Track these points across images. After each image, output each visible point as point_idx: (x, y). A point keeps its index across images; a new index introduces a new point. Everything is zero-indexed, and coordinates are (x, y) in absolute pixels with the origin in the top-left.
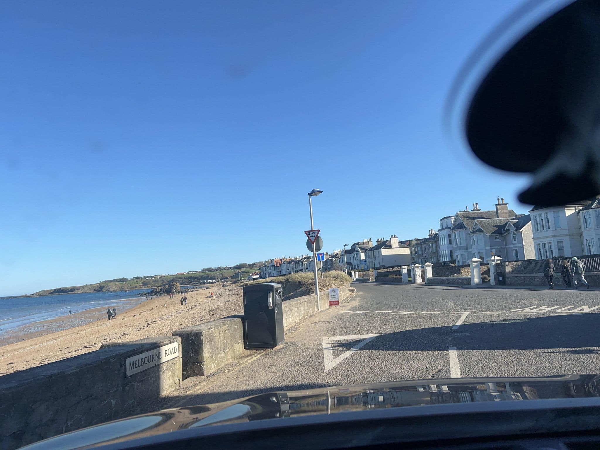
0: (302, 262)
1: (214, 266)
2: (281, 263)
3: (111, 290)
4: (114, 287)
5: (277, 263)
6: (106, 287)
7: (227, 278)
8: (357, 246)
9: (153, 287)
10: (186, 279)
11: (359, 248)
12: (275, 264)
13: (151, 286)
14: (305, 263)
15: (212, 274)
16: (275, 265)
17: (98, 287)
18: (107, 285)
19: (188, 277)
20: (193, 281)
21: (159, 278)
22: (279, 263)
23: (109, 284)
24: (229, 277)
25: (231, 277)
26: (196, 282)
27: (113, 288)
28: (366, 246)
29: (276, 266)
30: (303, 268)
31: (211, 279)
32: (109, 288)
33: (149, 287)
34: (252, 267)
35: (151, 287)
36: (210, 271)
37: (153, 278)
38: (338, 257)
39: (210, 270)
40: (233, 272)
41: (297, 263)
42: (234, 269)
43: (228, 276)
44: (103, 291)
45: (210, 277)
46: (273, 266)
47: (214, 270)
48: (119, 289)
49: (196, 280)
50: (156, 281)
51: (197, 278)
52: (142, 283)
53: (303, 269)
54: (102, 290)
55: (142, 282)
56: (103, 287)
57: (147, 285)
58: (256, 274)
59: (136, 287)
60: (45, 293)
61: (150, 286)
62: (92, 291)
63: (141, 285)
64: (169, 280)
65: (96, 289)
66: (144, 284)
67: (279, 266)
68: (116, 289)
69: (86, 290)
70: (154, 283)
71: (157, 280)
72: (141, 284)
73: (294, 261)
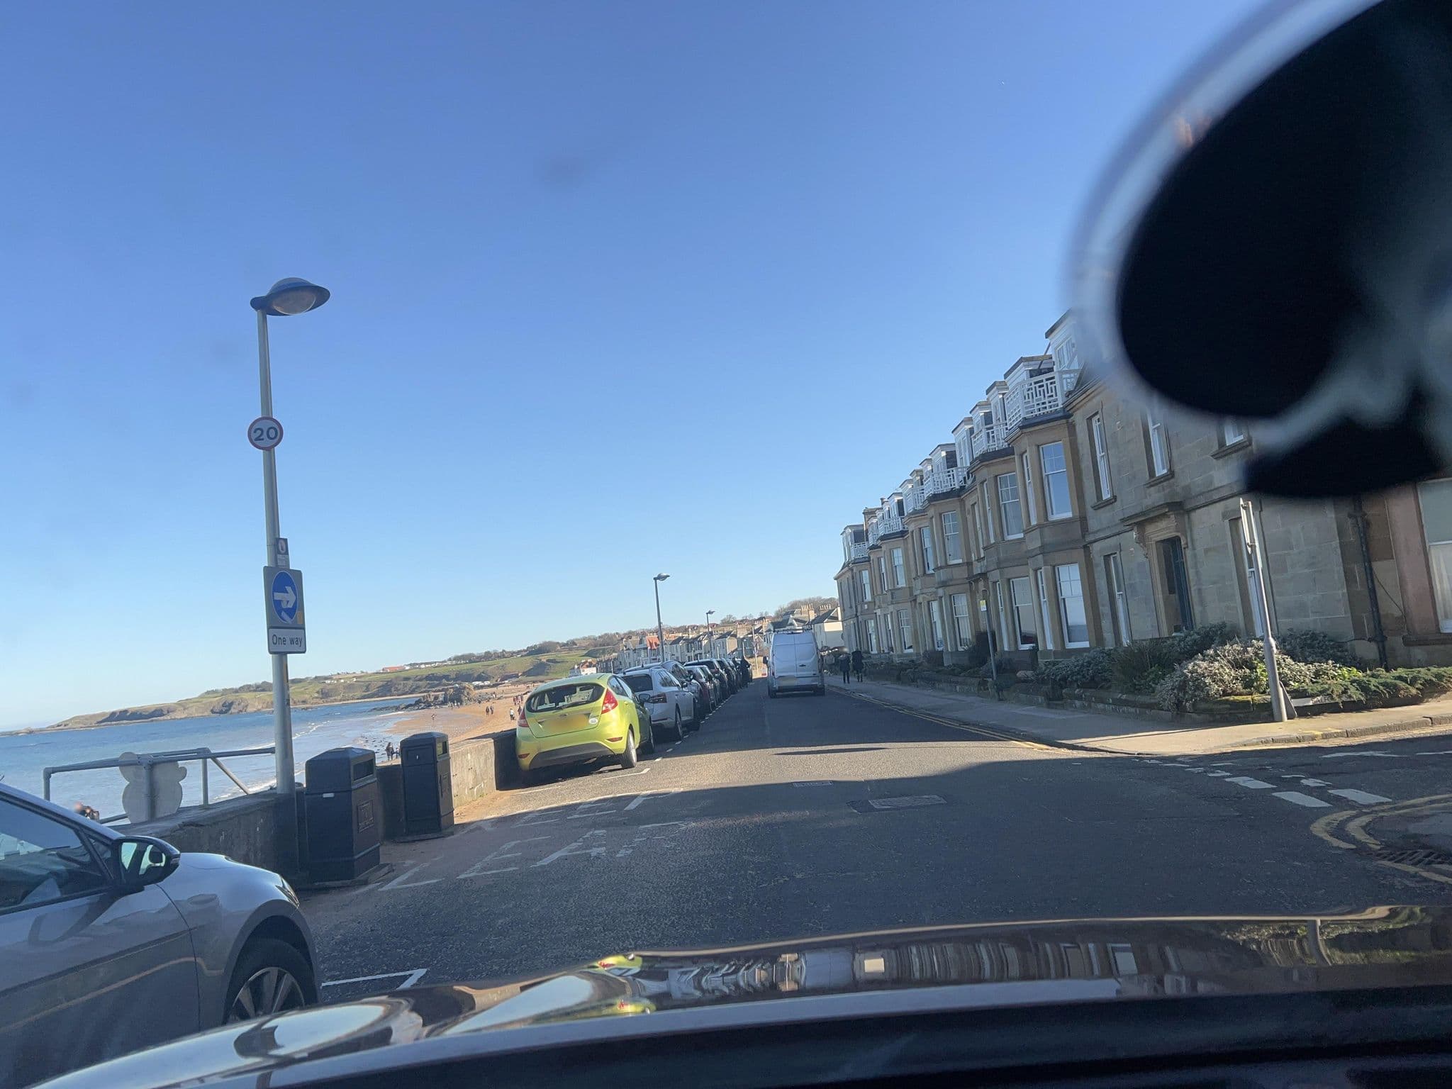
0: (700, 641)
1: (479, 650)
2: (658, 643)
3: (250, 709)
4: (256, 704)
5: (651, 644)
6: (239, 704)
7: (517, 676)
8: (791, 616)
9: (344, 700)
10: (420, 680)
11: (795, 619)
12: (649, 645)
13: (339, 698)
14: (705, 642)
15: (478, 667)
16: (649, 648)
17: (221, 704)
18: (241, 699)
19: (424, 677)
20: (437, 685)
21: (355, 680)
22: (656, 643)
23: (244, 697)
24: (520, 674)
25: (524, 674)
26: (446, 687)
27: (254, 706)
28: (805, 615)
29: (651, 649)
30: (703, 651)
31: (479, 678)
32: (247, 706)
33: (336, 700)
34: (570, 650)
35: (340, 701)
36: (471, 662)
37: (342, 681)
38: (762, 633)
39: (470, 659)
40: (529, 662)
41: (691, 643)
42: (528, 655)
43: (519, 672)
44: (231, 713)
45: (476, 675)
46: (644, 649)
47: (480, 658)
48: (267, 707)
49: (444, 681)
50: (350, 687)
51: (447, 677)
52: (318, 692)
53: (701, 654)
54: (230, 709)
55: (317, 689)
56: (231, 704)
57: (331, 697)
58: (588, 664)
59: (304, 702)
60: (87, 721)
61: (336, 698)
62: (206, 714)
63: (317, 698)
64: (381, 683)
65: (217, 709)
66: (322, 694)
67: (655, 648)
68: (260, 707)
69: (194, 712)
70: (347, 691)
71: (353, 684)
72: (316, 695)
73: (684, 640)
